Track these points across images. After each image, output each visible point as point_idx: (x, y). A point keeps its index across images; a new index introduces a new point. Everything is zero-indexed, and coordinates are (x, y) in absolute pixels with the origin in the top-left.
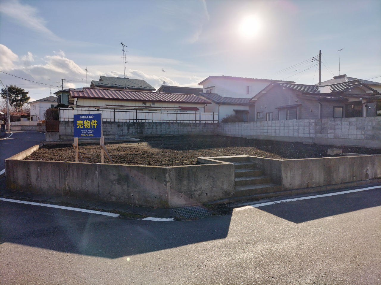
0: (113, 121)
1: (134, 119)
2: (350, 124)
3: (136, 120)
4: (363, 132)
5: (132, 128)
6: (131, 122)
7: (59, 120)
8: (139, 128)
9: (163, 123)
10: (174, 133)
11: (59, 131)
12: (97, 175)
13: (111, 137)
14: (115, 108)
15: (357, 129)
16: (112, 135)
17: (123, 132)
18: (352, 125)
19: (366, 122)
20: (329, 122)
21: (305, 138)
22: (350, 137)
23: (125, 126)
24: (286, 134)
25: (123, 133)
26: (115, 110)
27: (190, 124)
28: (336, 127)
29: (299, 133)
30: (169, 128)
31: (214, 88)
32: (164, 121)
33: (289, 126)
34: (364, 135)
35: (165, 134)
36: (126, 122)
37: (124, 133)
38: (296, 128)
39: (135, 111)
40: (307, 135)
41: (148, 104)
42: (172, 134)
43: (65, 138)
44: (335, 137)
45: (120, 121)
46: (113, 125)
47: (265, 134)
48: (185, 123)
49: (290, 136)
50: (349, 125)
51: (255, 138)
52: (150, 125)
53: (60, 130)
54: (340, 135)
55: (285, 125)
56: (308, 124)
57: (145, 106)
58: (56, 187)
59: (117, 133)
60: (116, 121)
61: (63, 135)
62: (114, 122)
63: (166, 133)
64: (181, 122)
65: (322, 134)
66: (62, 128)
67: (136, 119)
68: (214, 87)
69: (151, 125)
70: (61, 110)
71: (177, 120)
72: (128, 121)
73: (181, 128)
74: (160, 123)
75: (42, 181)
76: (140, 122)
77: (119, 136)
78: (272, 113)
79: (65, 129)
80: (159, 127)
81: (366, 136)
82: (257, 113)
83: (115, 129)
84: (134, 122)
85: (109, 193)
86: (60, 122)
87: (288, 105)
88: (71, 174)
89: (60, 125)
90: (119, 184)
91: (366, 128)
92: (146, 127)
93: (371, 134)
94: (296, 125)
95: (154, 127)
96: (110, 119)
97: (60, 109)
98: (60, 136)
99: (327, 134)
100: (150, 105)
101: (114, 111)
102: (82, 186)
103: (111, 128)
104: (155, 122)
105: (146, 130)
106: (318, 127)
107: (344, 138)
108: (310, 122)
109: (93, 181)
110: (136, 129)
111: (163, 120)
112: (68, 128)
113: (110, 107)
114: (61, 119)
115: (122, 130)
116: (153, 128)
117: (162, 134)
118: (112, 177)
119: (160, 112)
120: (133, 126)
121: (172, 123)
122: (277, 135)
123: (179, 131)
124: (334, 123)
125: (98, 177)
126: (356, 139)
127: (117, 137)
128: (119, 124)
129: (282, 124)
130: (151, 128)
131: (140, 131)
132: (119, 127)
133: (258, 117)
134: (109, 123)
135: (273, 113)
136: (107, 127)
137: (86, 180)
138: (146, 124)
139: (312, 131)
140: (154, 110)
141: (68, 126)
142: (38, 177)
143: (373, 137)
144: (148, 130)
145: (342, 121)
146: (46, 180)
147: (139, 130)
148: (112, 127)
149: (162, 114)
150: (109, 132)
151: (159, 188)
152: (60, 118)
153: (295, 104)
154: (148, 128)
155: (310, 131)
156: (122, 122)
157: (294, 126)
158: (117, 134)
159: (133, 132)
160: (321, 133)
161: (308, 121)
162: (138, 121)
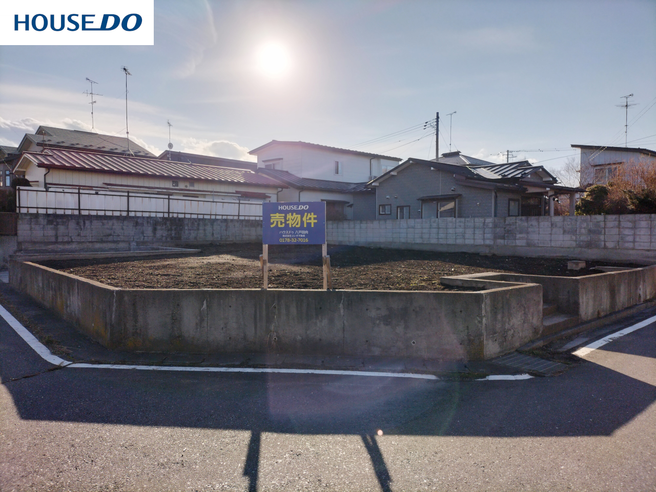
0: (124, 214)
1: (164, 212)
2: (553, 225)
3: (167, 214)
4: (574, 238)
5: (162, 229)
6: (160, 218)
7: (18, 211)
8: (173, 228)
9: (216, 220)
10: (235, 238)
11: (16, 234)
12: (342, 311)
13: (121, 245)
14: (130, 191)
15: (564, 232)
16: (123, 241)
17: (144, 236)
18: (556, 226)
19: (578, 223)
20: (517, 221)
21: (477, 246)
22: (553, 244)
23: (149, 225)
24: (441, 240)
25: (144, 239)
26: (130, 194)
27: (261, 223)
28: (530, 230)
29: (465, 239)
30: (226, 230)
31: (280, 161)
32: (218, 217)
33: (447, 228)
34: (576, 241)
35: (219, 239)
36: (149, 217)
37: (146, 238)
38: (460, 230)
39: (167, 197)
40: (479, 241)
41: (182, 185)
42: (231, 239)
43: (30, 247)
44: (529, 245)
45: (139, 214)
46: (125, 223)
47: (403, 240)
48: (252, 220)
49: (448, 243)
50: (550, 226)
51: (382, 246)
52: (193, 223)
53: (19, 232)
54: (536, 241)
55: (440, 227)
56: (482, 225)
57: (176, 188)
58: (245, 338)
59: (134, 239)
60: (132, 214)
61: (26, 242)
62: (127, 218)
63: (221, 238)
64: (246, 218)
65: (506, 241)
66: (23, 229)
67: (169, 213)
68: (282, 159)
69: (196, 223)
70: (21, 192)
71: (239, 216)
72: (153, 215)
73: (247, 229)
74: (210, 220)
75: (211, 328)
76: (175, 218)
77: (138, 244)
78: (408, 208)
79: (31, 229)
80: (209, 228)
81: (578, 242)
82: (380, 206)
83: (129, 230)
84: (164, 218)
85: (367, 341)
86: (20, 216)
87: (438, 194)
88: (284, 311)
89: (20, 222)
90: (387, 324)
91: (578, 232)
92: (186, 228)
93: (586, 240)
94: (460, 226)
95: (201, 228)
96: (120, 211)
97: (19, 190)
98: (19, 243)
99: (515, 239)
100: (186, 186)
101: (128, 196)
102: (308, 332)
103: (123, 229)
104: (202, 217)
105: (187, 232)
106: (498, 230)
107: (542, 246)
108: (484, 223)
109: (331, 321)
110: (168, 230)
111: (216, 215)
112: (37, 227)
113: (113, 187)
114: (22, 209)
115: (143, 233)
116: (198, 229)
117: (215, 240)
118: (373, 313)
119: (212, 200)
120: (163, 224)
121: (232, 221)
122: (425, 242)
123: (243, 235)
124: (526, 224)
125: (342, 314)
126: (562, 248)
127: (133, 245)
128: (136, 221)
129: (435, 225)
130: (195, 228)
131: (175, 234)
132: (137, 227)
133: (381, 213)
134: (118, 218)
135: (409, 206)
136: (114, 227)
137: (318, 321)
138: (186, 222)
139: (488, 236)
140: (194, 195)
141: (37, 223)
142: (202, 320)
143: (589, 245)
144: (190, 233)
145: (540, 221)
146: (222, 326)
147: (173, 232)
148: (124, 227)
149: (215, 203)
150: (118, 236)
151: (468, 327)
152: (20, 207)
153: (450, 194)
154: (190, 230)
155: (485, 235)
156: (143, 217)
157: (456, 228)
158: (132, 240)
159: (162, 236)
160: (503, 238)
161: (481, 220)
162: (171, 215)
